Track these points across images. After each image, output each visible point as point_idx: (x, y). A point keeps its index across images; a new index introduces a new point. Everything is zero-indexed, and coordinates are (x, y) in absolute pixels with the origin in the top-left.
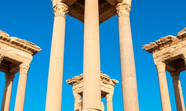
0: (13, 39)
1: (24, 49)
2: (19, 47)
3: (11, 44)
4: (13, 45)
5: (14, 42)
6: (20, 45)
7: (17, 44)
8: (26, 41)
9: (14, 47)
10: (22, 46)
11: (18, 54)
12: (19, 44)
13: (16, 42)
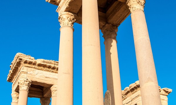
0: (39, 61)
1: (53, 70)
2: (47, 69)
3: (38, 67)
4: (40, 67)
5: (40, 64)
6: (47, 67)
7: (44, 66)
8: (53, 61)
9: (41, 69)
10: (49, 67)
11: (47, 76)
12: (46, 65)
13: (43, 63)
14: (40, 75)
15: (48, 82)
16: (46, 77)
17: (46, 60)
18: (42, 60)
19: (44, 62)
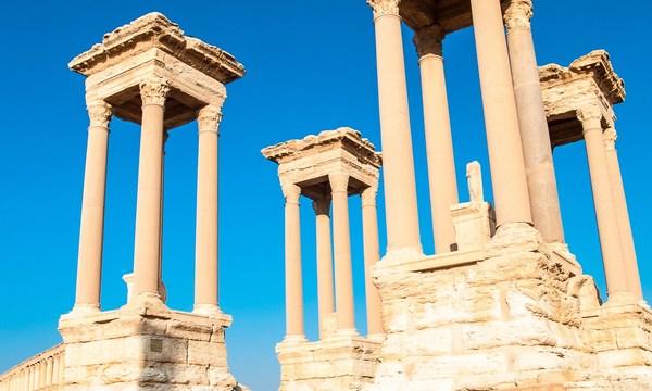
0: (191, 43)
1: (211, 71)
2: (201, 65)
4: (188, 57)
5: (192, 50)
6: (203, 60)
8: (218, 49)
10: (207, 62)
11: (198, 82)
12: (203, 56)
14: (187, 75)
15: (200, 95)
16: (198, 84)
17: (206, 45)
18: (199, 42)
19: (201, 47)
